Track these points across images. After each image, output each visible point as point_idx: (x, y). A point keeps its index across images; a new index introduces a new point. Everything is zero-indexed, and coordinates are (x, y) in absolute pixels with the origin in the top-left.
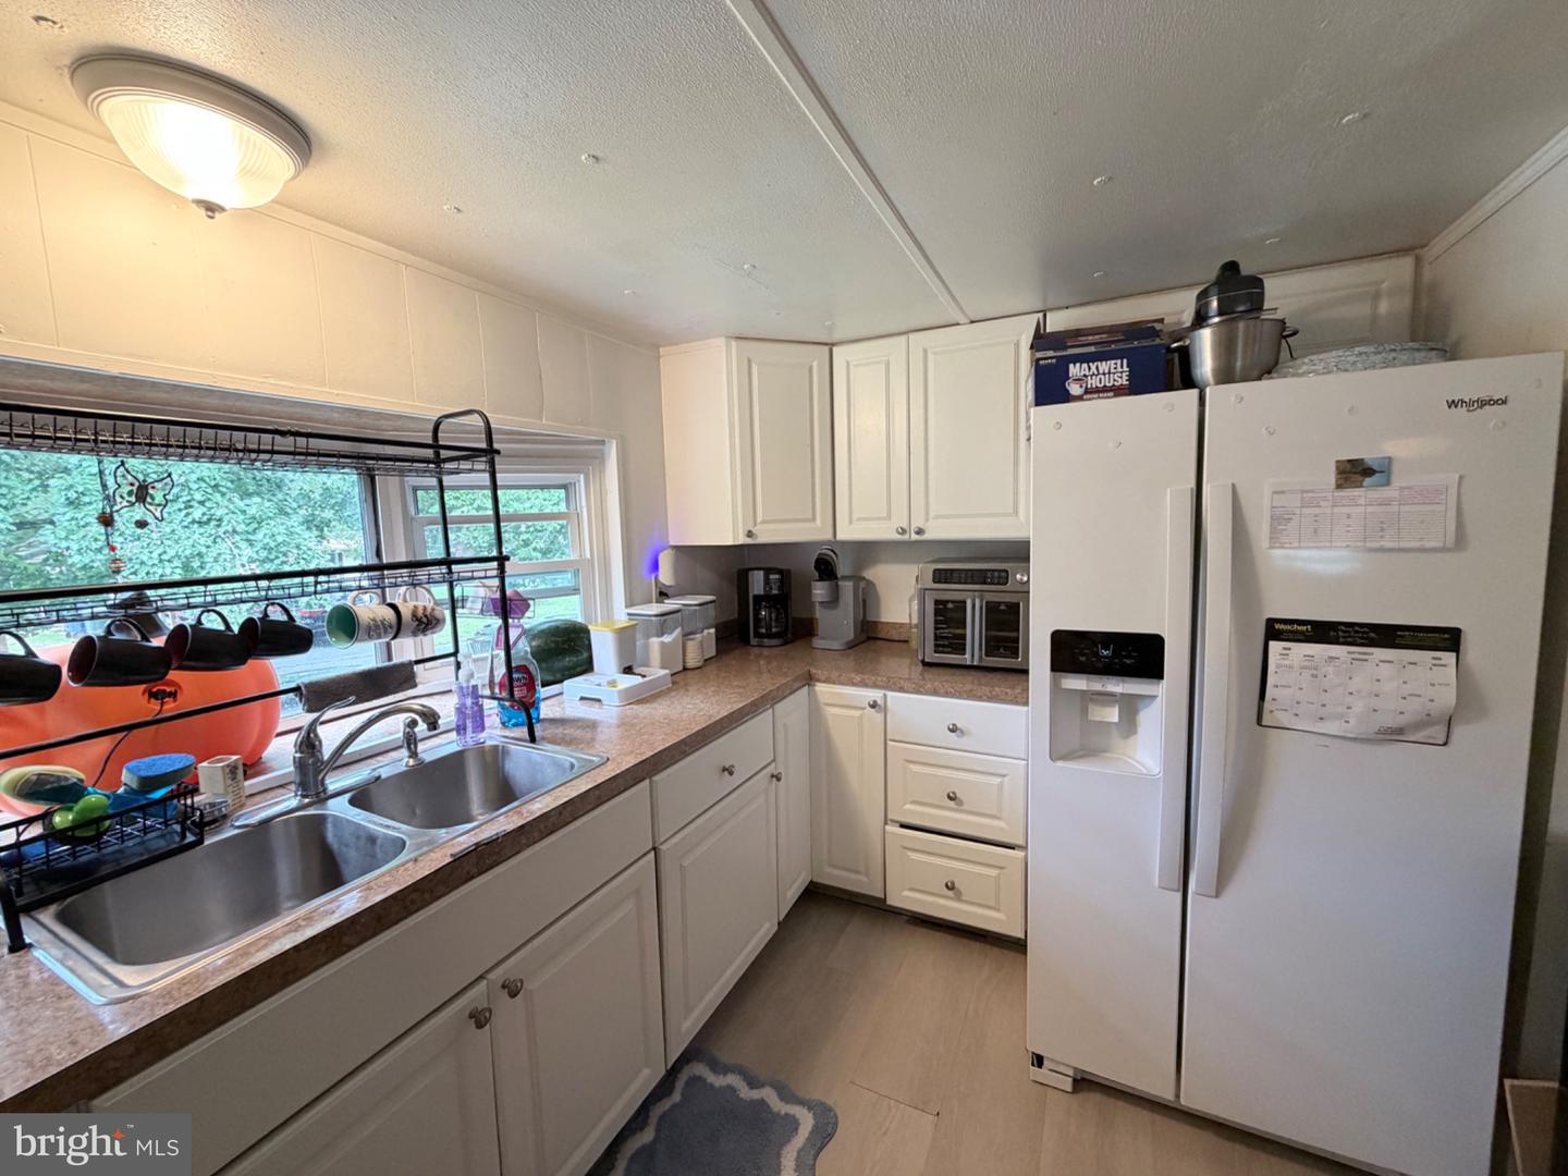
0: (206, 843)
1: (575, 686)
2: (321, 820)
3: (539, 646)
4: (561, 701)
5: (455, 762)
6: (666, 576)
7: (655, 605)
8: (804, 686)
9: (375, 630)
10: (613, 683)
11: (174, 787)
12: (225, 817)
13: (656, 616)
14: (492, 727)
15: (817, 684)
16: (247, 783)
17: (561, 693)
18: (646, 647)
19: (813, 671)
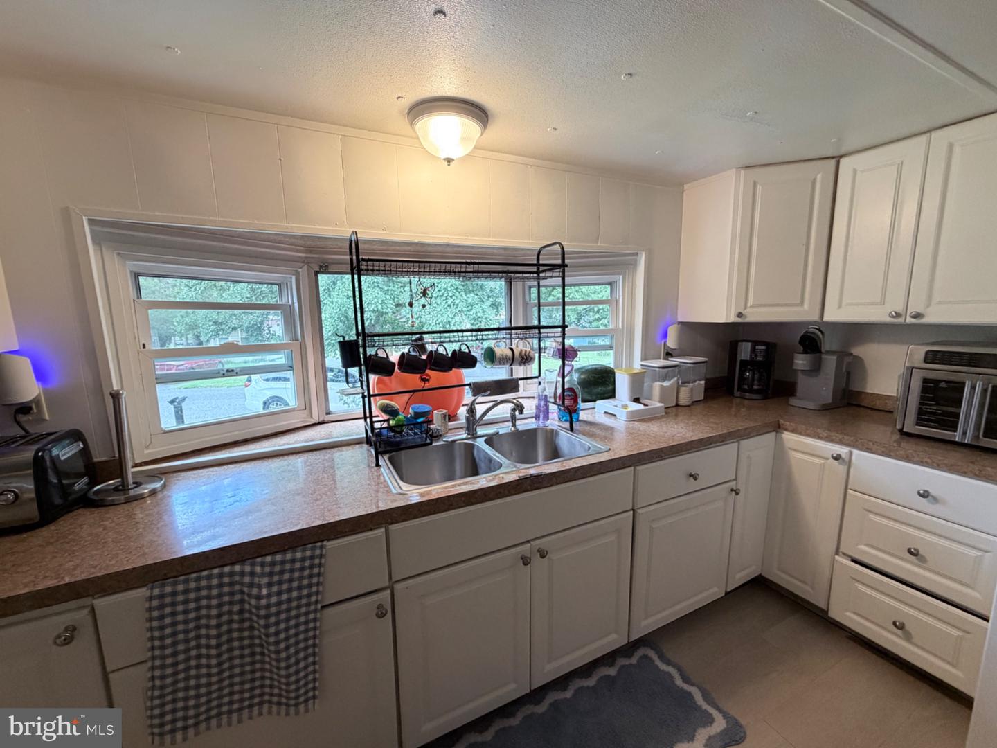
0: (434, 444)
1: (602, 405)
2: (472, 446)
3: (584, 379)
4: (595, 412)
5: (532, 433)
6: (672, 342)
7: (662, 360)
8: (774, 431)
9: (503, 360)
10: (625, 407)
11: (425, 418)
12: (441, 435)
13: (659, 368)
14: (553, 419)
15: (785, 432)
16: (450, 424)
17: (594, 408)
18: (651, 387)
19: (782, 422)
